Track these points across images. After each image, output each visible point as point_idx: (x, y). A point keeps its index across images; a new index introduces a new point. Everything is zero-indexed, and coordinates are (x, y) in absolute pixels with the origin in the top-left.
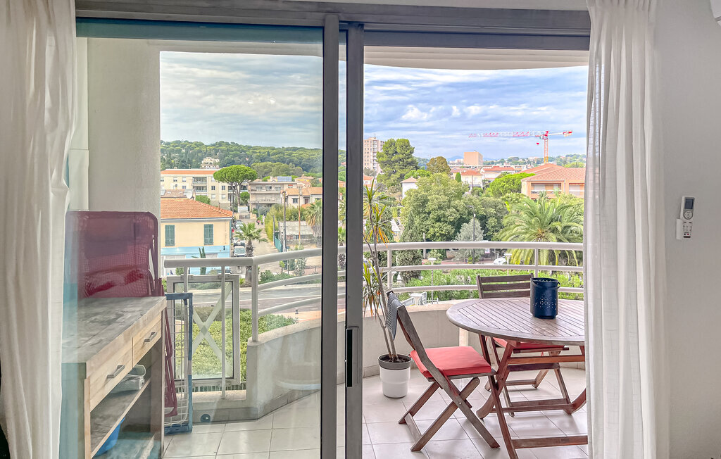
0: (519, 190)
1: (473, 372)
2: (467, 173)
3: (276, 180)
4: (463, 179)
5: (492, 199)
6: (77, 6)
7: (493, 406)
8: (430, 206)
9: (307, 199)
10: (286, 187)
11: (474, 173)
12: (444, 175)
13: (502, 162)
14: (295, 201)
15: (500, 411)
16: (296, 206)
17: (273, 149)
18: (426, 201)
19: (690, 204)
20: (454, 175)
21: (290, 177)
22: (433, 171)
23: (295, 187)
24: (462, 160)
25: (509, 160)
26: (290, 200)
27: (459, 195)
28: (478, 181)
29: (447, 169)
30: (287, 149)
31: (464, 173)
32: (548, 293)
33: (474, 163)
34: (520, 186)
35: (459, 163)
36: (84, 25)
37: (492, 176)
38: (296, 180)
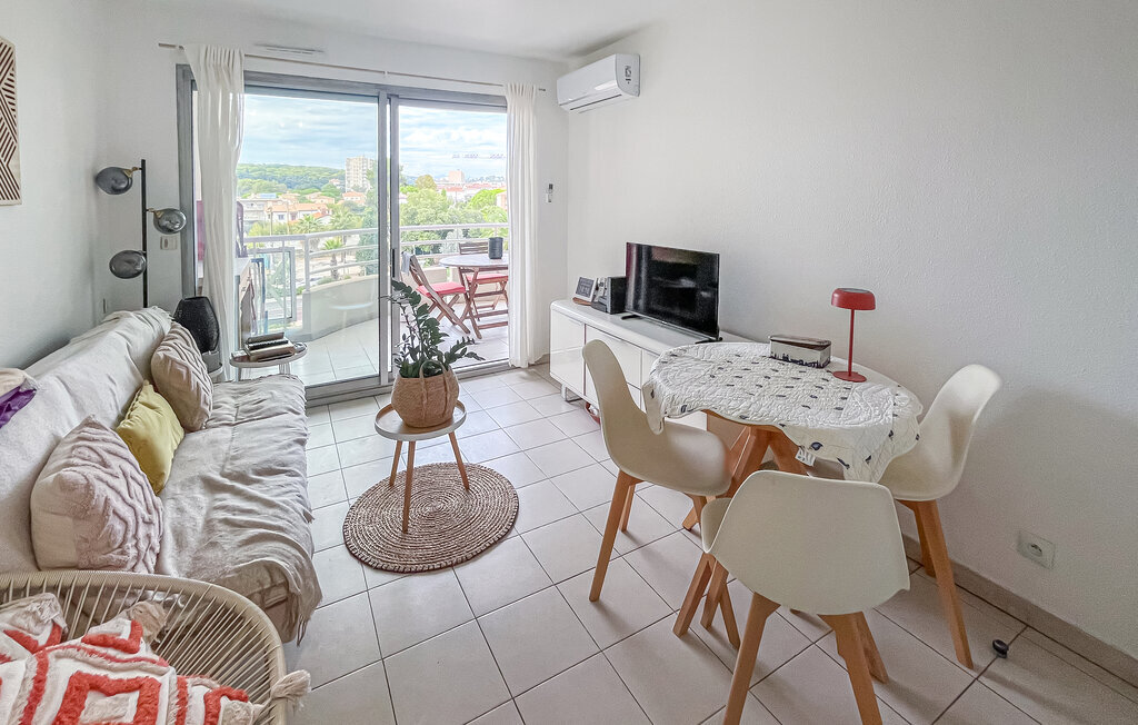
0: (495, 204)
1: (455, 292)
2: (452, 189)
3: (259, 197)
4: (448, 194)
5: (473, 211)
6: (245, 79)
7: (468, 313)
8: (419, 218)
9: (294, 216)
10: (270, 204)
11: (457, 189)
12: (431, 190)
13: (481, 179)
14: (281, 217)
15: (472, 317)
16: (282, 222)
17: (253, 166)
18: (415, 214)
19: (551, 187)
20: (440, 191)
21: (275, 194)
22: (421, 188)
23: (279, 203)
24: (447, 179)
25: (487, 178)
26: (275, 217)
27: (444, 208)
28: (461, 196)
29: (433, 186)
30: (269, 166)
31: (449, 190)
32: (497, 245)
33: (458, 181)
34: (495, 199)
35: (445, 180)
36: (248, 88)
37: (473, 192)
38: (280, 197)
